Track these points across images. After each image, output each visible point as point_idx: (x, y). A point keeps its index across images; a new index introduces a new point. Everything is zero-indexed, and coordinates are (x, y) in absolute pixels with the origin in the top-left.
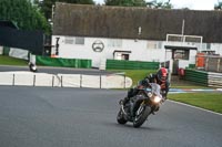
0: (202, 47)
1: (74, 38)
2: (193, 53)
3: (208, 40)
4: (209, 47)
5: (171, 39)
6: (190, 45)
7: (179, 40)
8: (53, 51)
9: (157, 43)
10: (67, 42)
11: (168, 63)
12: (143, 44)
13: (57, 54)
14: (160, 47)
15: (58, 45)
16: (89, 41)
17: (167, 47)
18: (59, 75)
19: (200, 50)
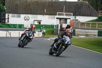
0: (72, 18)
1: (16, 15)
2: (68, 21)
3: (75, 15)
4: (75, 18)
5: (59, 15)
6: (68, 17)
7: (63, 15)
8: (6, 21)
9: (53, 16)
10: (13, 16)
11: (58, 25)
12: (47, 17)
13: (8, 22)
14: (54, 18)
15: (8, 18)
16: (23, 16)
17: (57, 18)
18: (9, 32)
19: (72, 19)
